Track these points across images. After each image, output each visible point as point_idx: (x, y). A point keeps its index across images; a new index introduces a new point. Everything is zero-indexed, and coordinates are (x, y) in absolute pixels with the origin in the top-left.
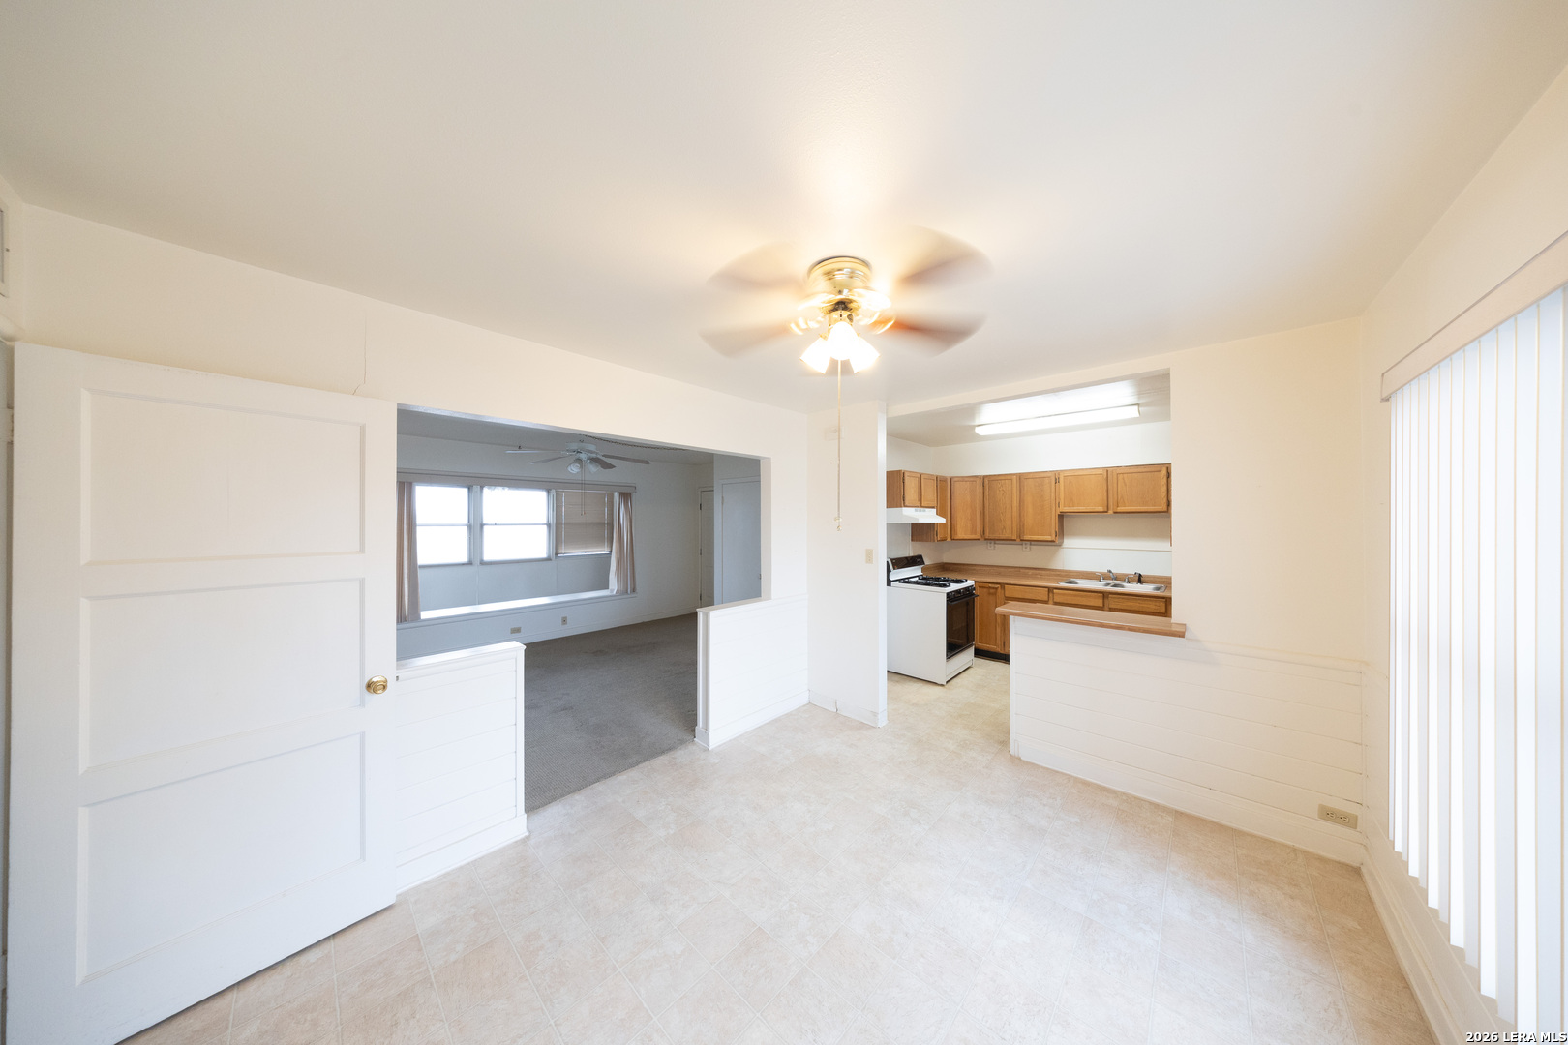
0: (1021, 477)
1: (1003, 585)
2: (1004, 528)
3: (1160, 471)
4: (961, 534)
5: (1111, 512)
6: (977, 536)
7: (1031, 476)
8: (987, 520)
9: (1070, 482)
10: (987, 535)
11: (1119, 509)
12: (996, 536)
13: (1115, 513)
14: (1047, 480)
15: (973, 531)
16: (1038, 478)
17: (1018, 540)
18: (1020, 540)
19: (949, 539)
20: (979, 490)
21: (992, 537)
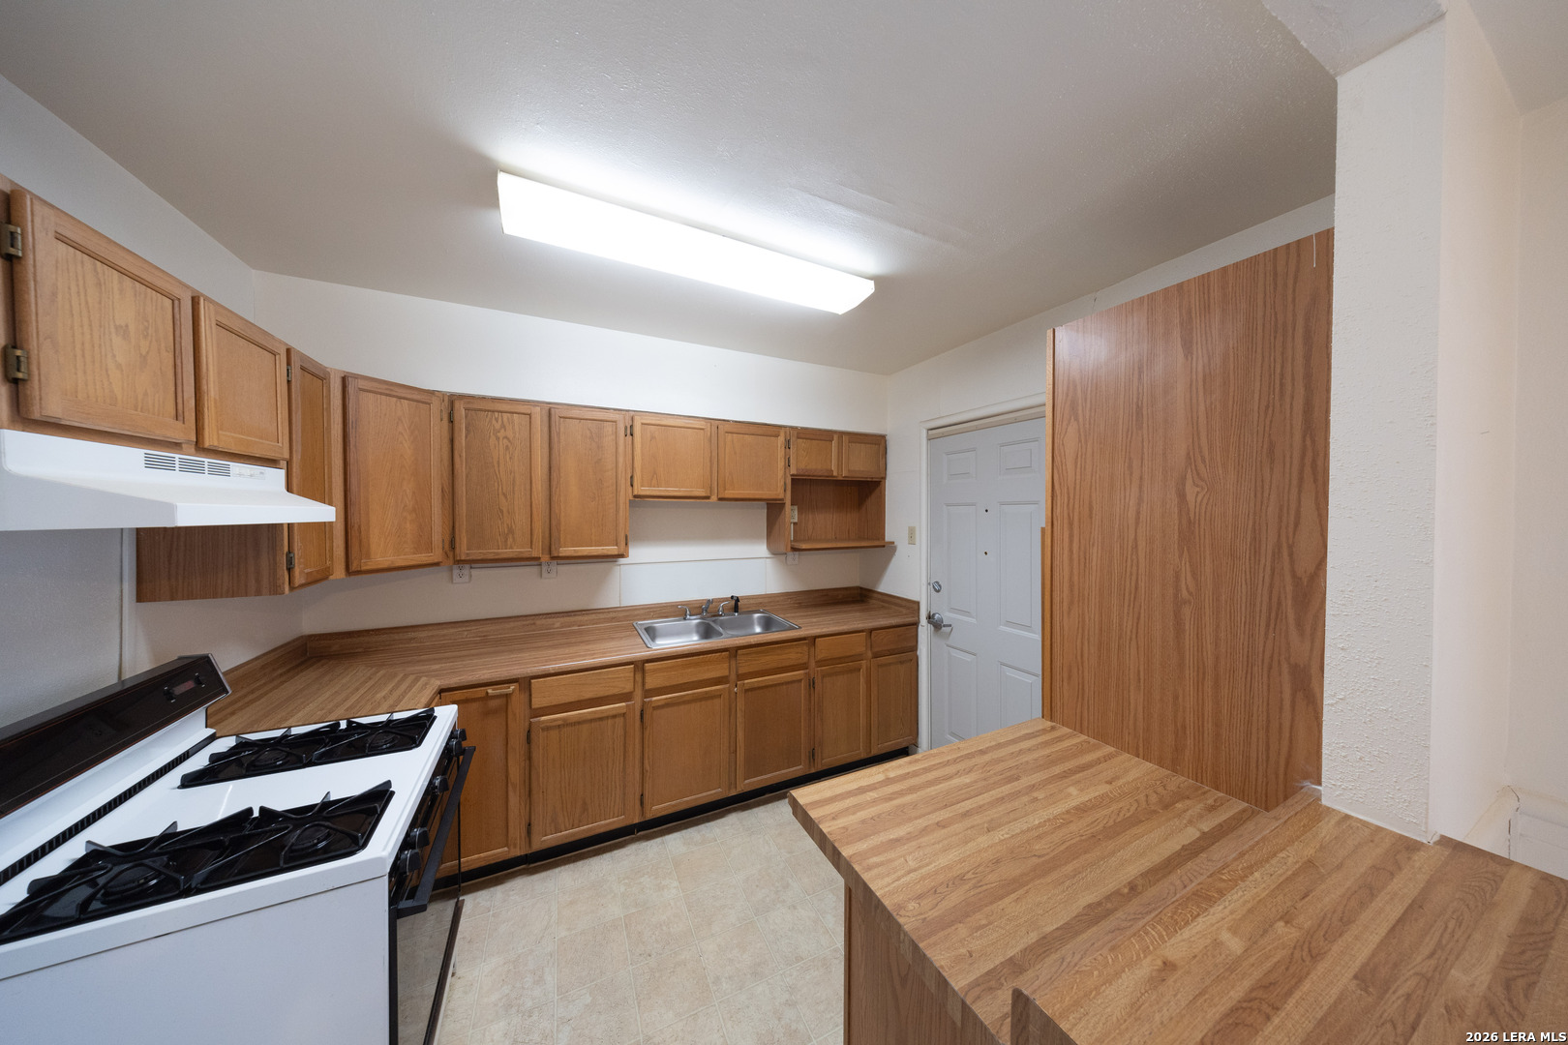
0: (550, 411)
1: (525, 683)
2: (511, 531)
3: (777, 436)
4: (381, 552)
5: (714, 498)
6: (436, 555)
7: (575, 413)
8: (462, 509)
9: (653, 438)
10: (463, 550)
11: (729, 494)
12: (490, 552)
13: (720, 499)
14: (608, 428)
15: (423, 542)
16: (595, 420)
17: (545, 558)
18: (549, 555)
19: (339, 572)
20: (438, 429)
21: (476, 554)
